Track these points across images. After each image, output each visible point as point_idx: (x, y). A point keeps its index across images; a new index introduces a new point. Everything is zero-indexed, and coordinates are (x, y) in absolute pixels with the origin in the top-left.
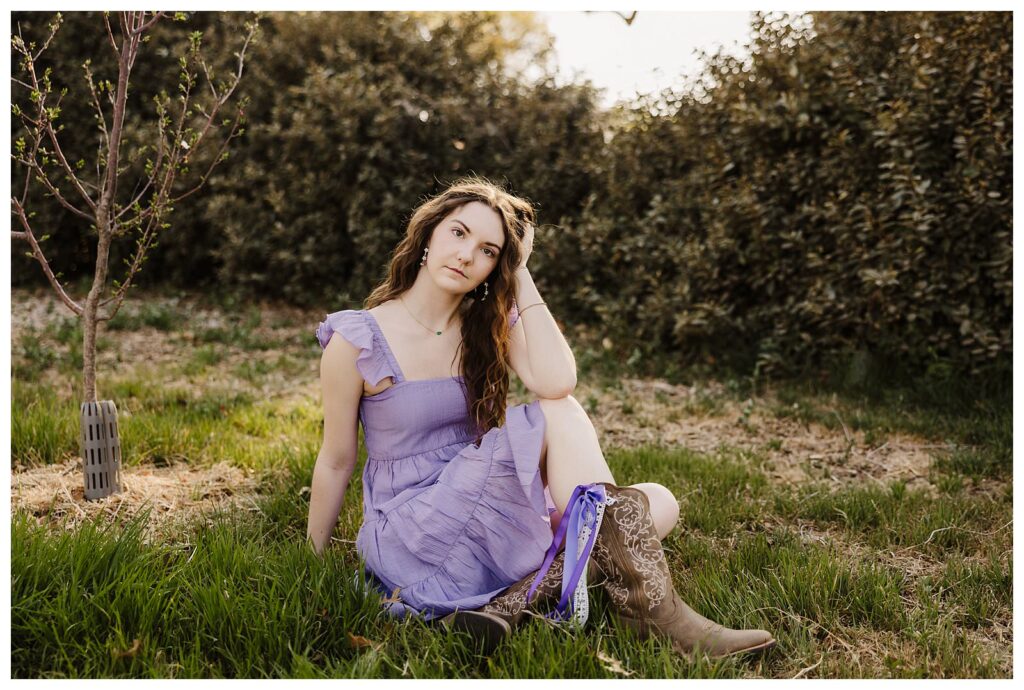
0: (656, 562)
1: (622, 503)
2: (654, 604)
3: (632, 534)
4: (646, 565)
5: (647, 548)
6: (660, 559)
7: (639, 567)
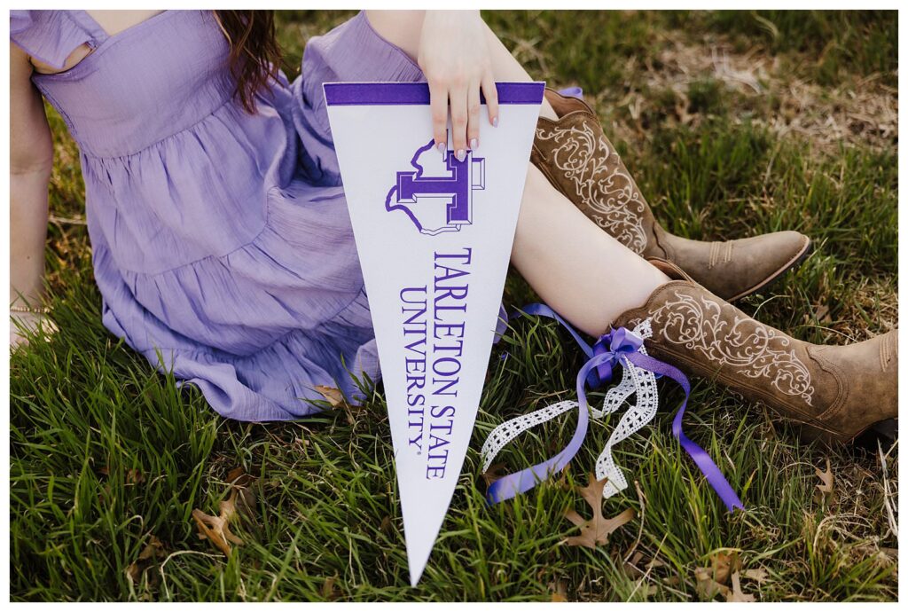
0: (765, 347)
1: (664, 319)
2: (809, 396)
3: (708, 344)
4: (758, 363)
5: (740, 341)
6: (767, 339)
7: (752, 373)
